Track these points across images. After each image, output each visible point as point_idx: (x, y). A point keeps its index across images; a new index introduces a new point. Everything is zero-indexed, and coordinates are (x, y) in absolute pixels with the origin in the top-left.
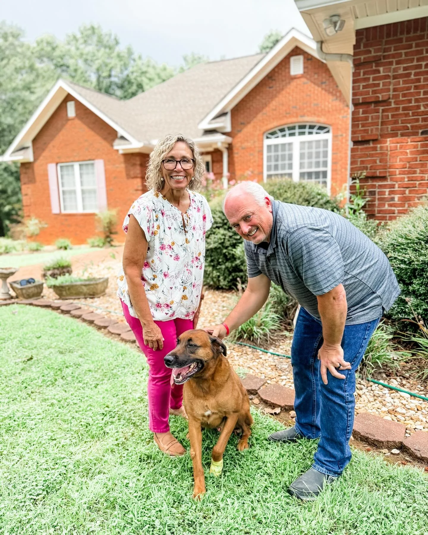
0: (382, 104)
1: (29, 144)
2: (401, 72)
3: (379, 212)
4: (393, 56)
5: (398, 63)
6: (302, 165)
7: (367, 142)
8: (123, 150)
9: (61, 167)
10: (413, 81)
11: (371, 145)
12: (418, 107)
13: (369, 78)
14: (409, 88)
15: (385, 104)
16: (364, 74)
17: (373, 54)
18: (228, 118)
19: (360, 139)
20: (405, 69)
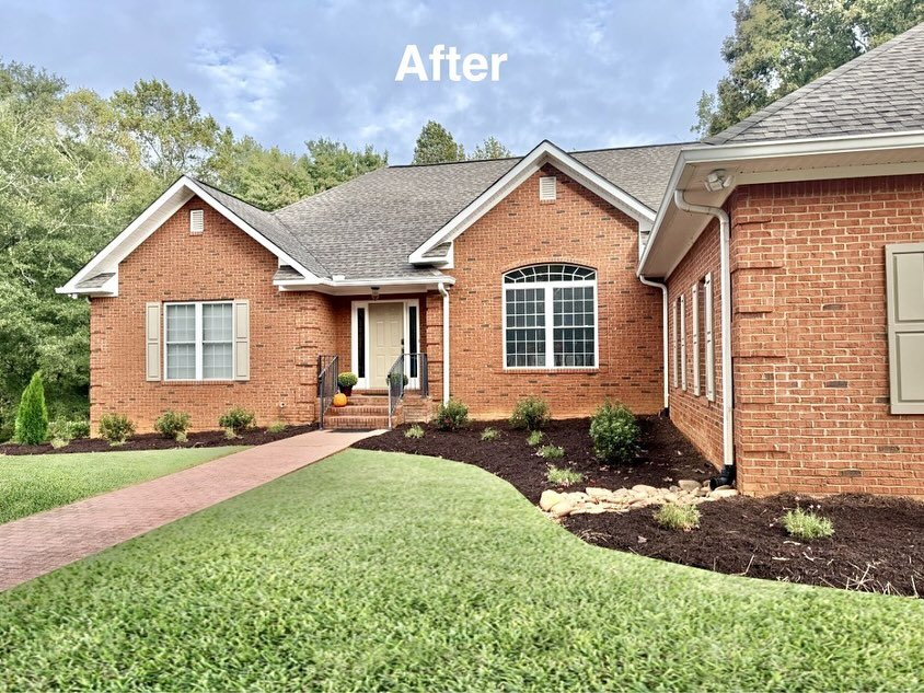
0: (773, 271)
1: (114, 268)
2: (794, 236)
3: (779, 401)
4: (785, 219)
5: (790, 226)
6: (557, 320)
7: (759, 314)
8: (285, 286)
9: (168, 306)
10: (808, 249)
11: (764, 318)
12: (818, 278)
13: (758, 241)
14: (805, 256)
15: (777, 271)
16: (752, 235)
17: (761, 215)
18: (451, 251)
19: (750, 311)
20: (799, 234)
